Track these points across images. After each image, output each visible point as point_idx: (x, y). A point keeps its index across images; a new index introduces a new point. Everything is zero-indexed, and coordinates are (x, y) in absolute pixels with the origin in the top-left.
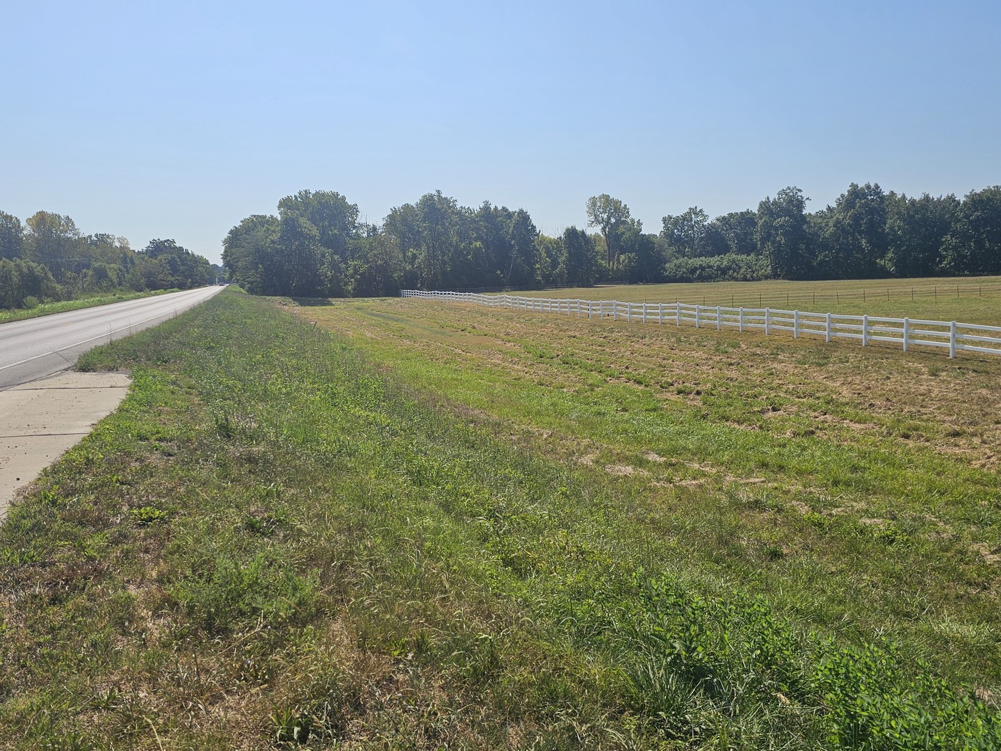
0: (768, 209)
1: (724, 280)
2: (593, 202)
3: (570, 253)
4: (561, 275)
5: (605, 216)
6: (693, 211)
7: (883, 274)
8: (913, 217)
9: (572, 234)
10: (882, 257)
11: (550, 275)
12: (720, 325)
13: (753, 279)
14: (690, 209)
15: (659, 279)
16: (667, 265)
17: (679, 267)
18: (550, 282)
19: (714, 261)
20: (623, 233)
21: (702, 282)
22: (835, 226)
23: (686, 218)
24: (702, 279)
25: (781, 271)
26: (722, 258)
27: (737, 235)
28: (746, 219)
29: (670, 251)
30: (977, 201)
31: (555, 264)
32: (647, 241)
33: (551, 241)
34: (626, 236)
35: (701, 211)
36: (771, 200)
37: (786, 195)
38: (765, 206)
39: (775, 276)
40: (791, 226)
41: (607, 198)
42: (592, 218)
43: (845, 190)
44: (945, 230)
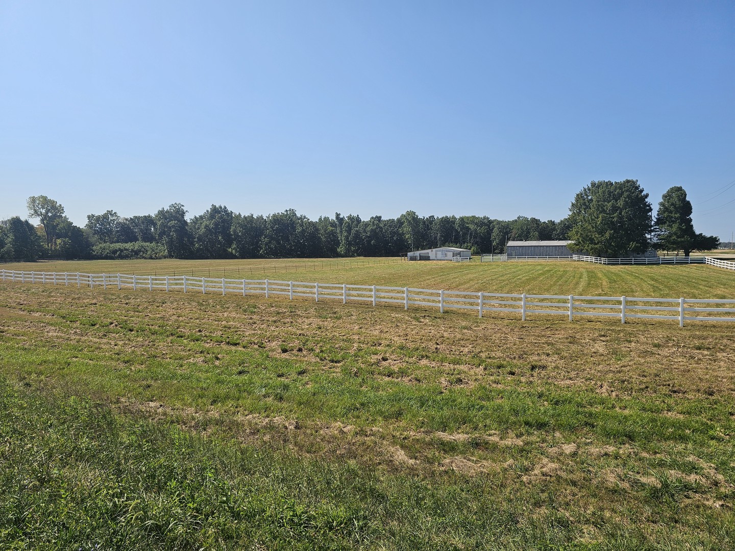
0: (164, 215)
1: (137, 258)
2: (33, 200)
3: (15, 236)
4: (8, 252)
5: (43, 211)
6: (110, 212)
7: (232, 257)
8: (246, 226)
9: (16, 223)
10: (230, 247)
13: (157, 259)
14: (108, 211)
15: (90, 257)
16: (94, 248)
17: (104, 249)
19: (129, 246)
20: (57, 225)
21: (121, 259)
22: (205, 228)
23: (105, 217)
24: (121, 257)
25: (174, 253)
26: (134, 244)
27: (141, 230)
28: (148, 220)
29: (94, 239)
31: (2, 244)
32: (77, 230)
34: (61, 225)
35: (115, 213)
36: (165, 210)
37: (175, 208)
38: (161, 213)
39: (170, 256)
40: (179, 227)
41: (45, 198)
42: (32, 212)
43: (209, 208)
44: (261, 233)
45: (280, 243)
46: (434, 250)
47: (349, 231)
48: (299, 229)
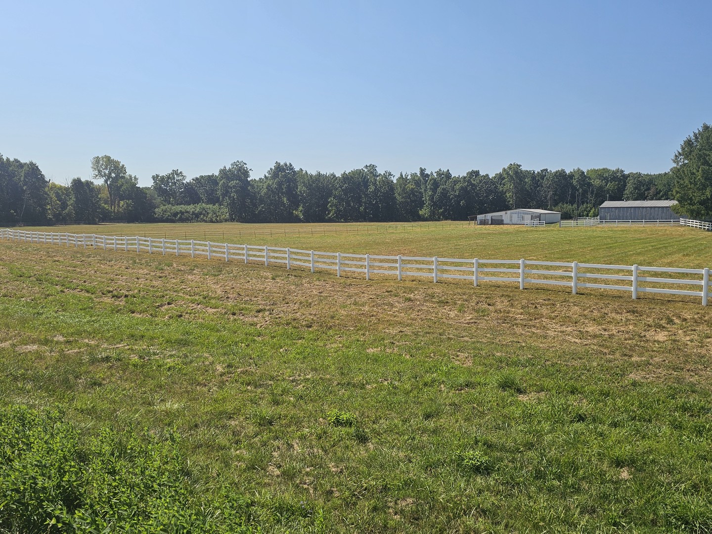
0: (225, 174)
1: (197, 221)
2: (97, 160)
3: (76, 197)
4: (69, 215)
5: (107, 172)
6: (175, 172)
7: (297, 220)
8: (311, 185)
9: (77, 183)
10: (296, 210)
11: (60, 214)
12: (195, 254)
13: (217, 222)
14: (173, 171)
15: (151, 219)
16: (156, 210)
17: (165, 211)
18: (60, 220)
19: (190, 208)
20: (122, 186)
21: (182, 222)
22: (267, 188)
23: (170, 177)
24: (182, 220)
25: (235, 217)
26: (195, 206)
27: (206, 191)
28: (211, 180)
29: (158, 200)
30: (346, 178)
31: (64, 206)
32: (141, 192)
33: (61, 188)
34: (125, 187)
35: (181, 173)
36: (227, 168)
37: (237, 166)
38: (223, 172)
39: (232, 220)
40: (240, 187)
41: (108, 158)
42: (96, 172)
43: (273, 166)
44: (330, 194)
45: (350, 205)
46: (509, 212)
47: (434, 190)
48: (372, 188)
